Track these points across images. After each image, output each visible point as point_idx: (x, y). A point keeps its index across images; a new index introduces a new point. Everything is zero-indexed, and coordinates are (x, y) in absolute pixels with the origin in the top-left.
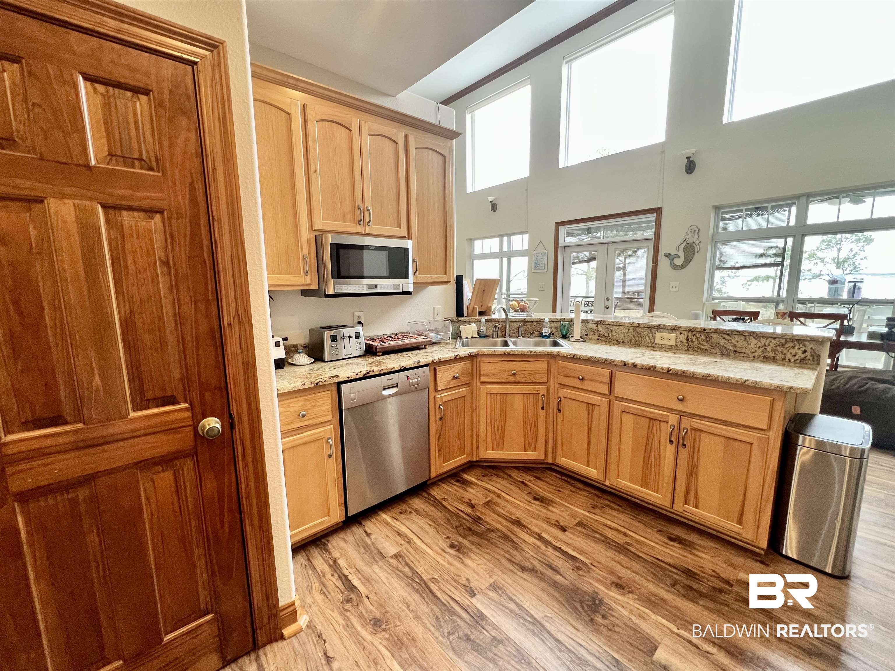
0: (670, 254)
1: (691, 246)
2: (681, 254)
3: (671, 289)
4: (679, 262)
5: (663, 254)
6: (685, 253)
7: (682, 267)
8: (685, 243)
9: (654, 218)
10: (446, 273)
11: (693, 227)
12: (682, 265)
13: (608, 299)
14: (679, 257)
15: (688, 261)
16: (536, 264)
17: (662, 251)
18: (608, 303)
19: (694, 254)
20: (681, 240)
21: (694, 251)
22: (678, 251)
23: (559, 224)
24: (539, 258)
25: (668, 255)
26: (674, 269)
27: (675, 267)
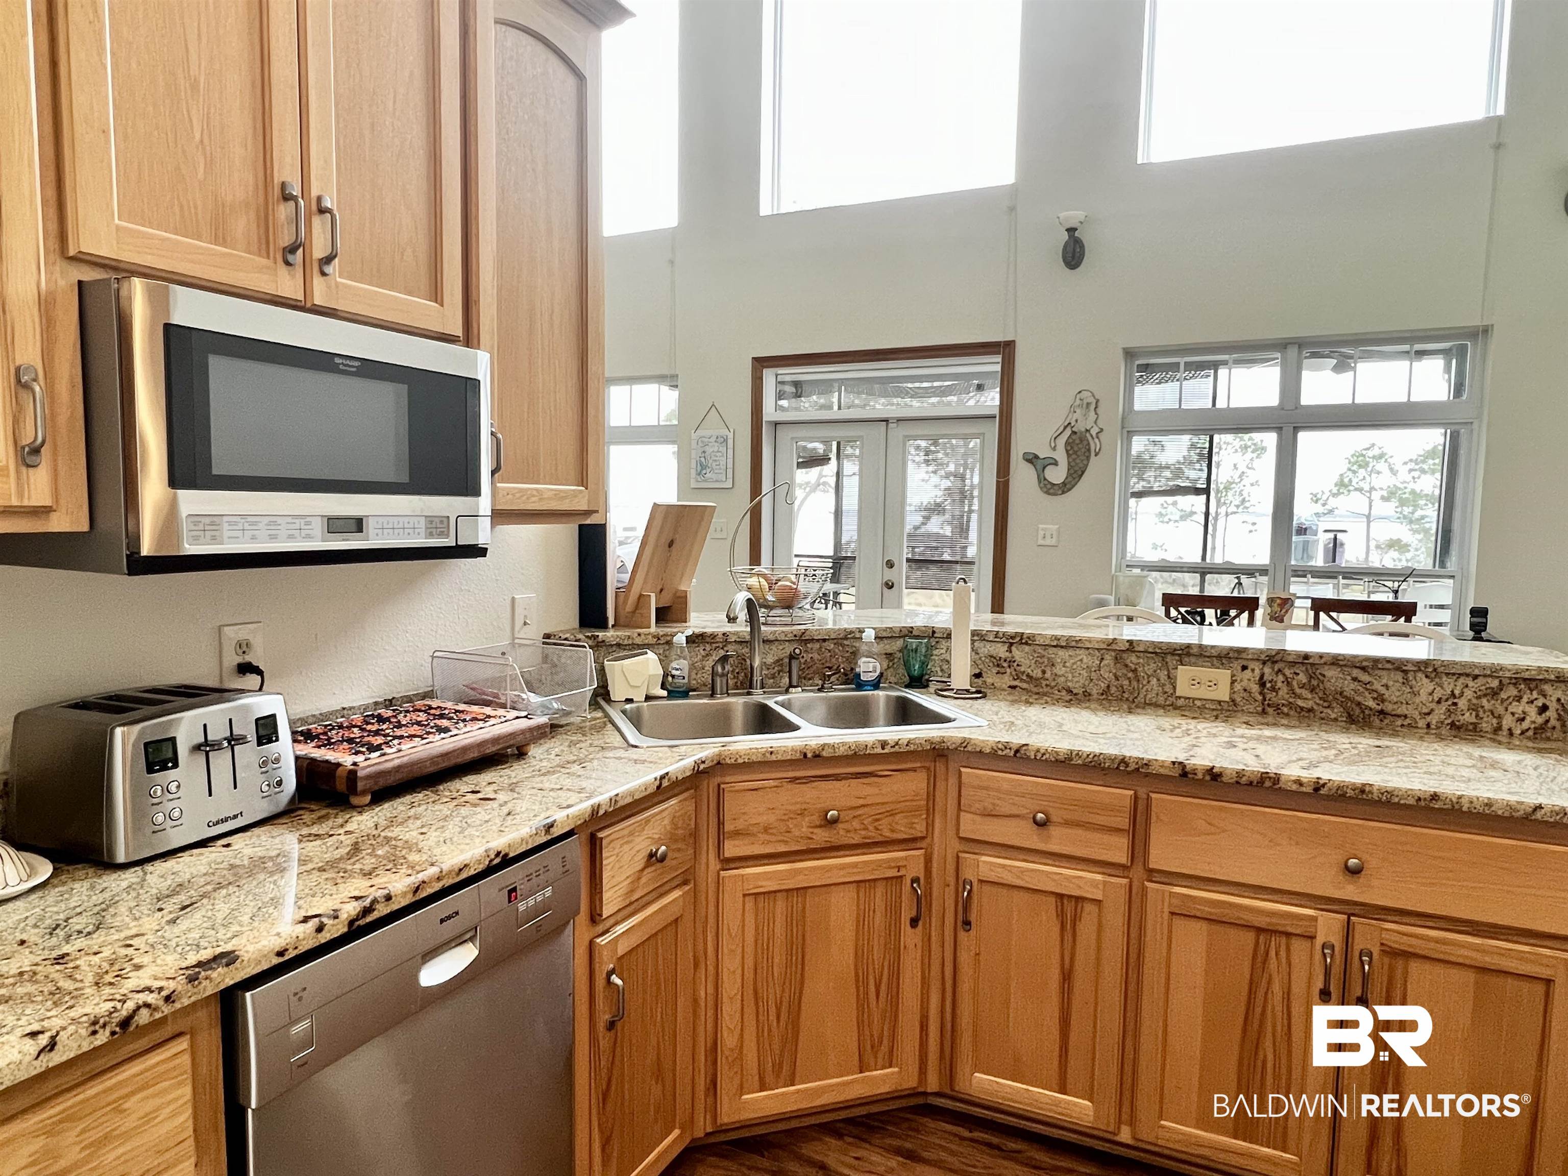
0: (1036, 457)
1: (1081, 441)
2: (1061, 455)
3: (1041, 542)
4: (1057, 475)
5: (1021, 455)
6: (1069, 455)
7: (1065, 487)
8: (1068, 432)
9: (998, 368)
10: (582, 480)
11: (1085, 394)
12: (1064, 484)
13: (890, 564)
14: (1056, 463)
15: (1076, 474)
16: (703, 467)
17: (1019, 447)
18: (889, 575)
19: (1088, 458)
20: (1059, 423)
21: (1089, 450)
22: (1054, 449)
23: (761, 363)
24: (709, 450)
25: (1032, 459)
26: (1047, 493)
27: (1050, 489)
